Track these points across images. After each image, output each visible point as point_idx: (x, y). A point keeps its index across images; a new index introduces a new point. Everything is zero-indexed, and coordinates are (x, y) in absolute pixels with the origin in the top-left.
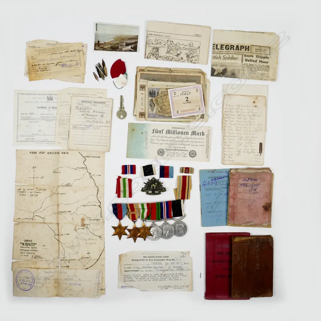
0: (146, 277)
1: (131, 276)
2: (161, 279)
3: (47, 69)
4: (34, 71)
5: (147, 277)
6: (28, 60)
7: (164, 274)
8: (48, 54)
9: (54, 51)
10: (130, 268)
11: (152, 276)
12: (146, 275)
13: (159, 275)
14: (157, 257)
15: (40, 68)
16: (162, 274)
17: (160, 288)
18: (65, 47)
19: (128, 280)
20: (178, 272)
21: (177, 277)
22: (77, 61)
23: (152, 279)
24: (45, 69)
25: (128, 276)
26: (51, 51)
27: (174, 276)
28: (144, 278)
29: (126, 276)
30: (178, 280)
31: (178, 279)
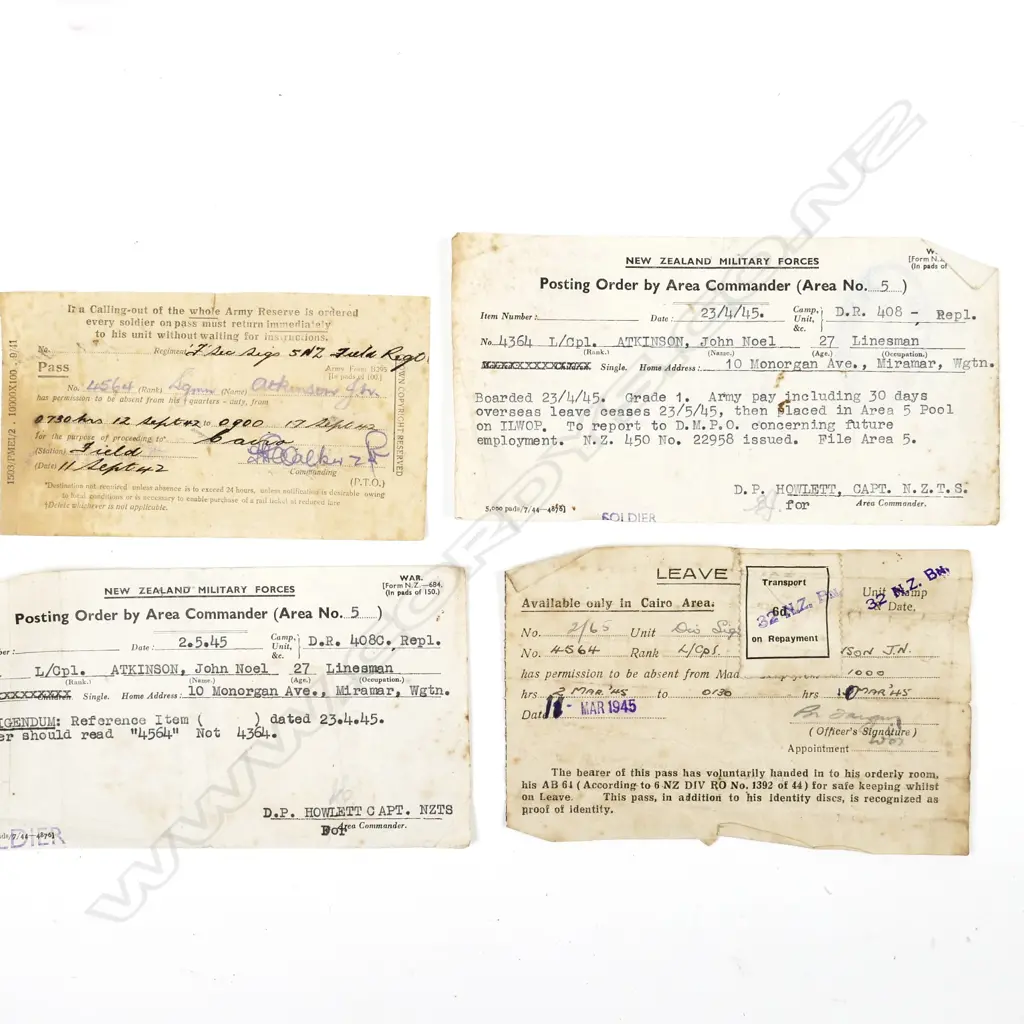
0: (647, 412)
1: (532, 407)
2: (760, 433)
3: (141, 462)
4: (39, 466)
5: (655, 415)
6: (13, 373)
7: (778, 400)
8: (163, 344)
9: (209, 331)
10: (525, 342)
11: (694, 404)
12: (647, 398)
13: (746, 401)
14: (727, 263)
15: (88, 446)
16: (763, 397)
17: (752, 499)
18: (302, 317)
19: (509, 435)
20: (891, 382)
21: (877, 417)
22: (373, 430)
23: (692, 432)
24: (126, 461)
25: (508, 405)
26: (188, 330)
27: (857, 408)
28: (625, 419)
29: (493, 406)
30: (890, 439)
31: (885, 432)
